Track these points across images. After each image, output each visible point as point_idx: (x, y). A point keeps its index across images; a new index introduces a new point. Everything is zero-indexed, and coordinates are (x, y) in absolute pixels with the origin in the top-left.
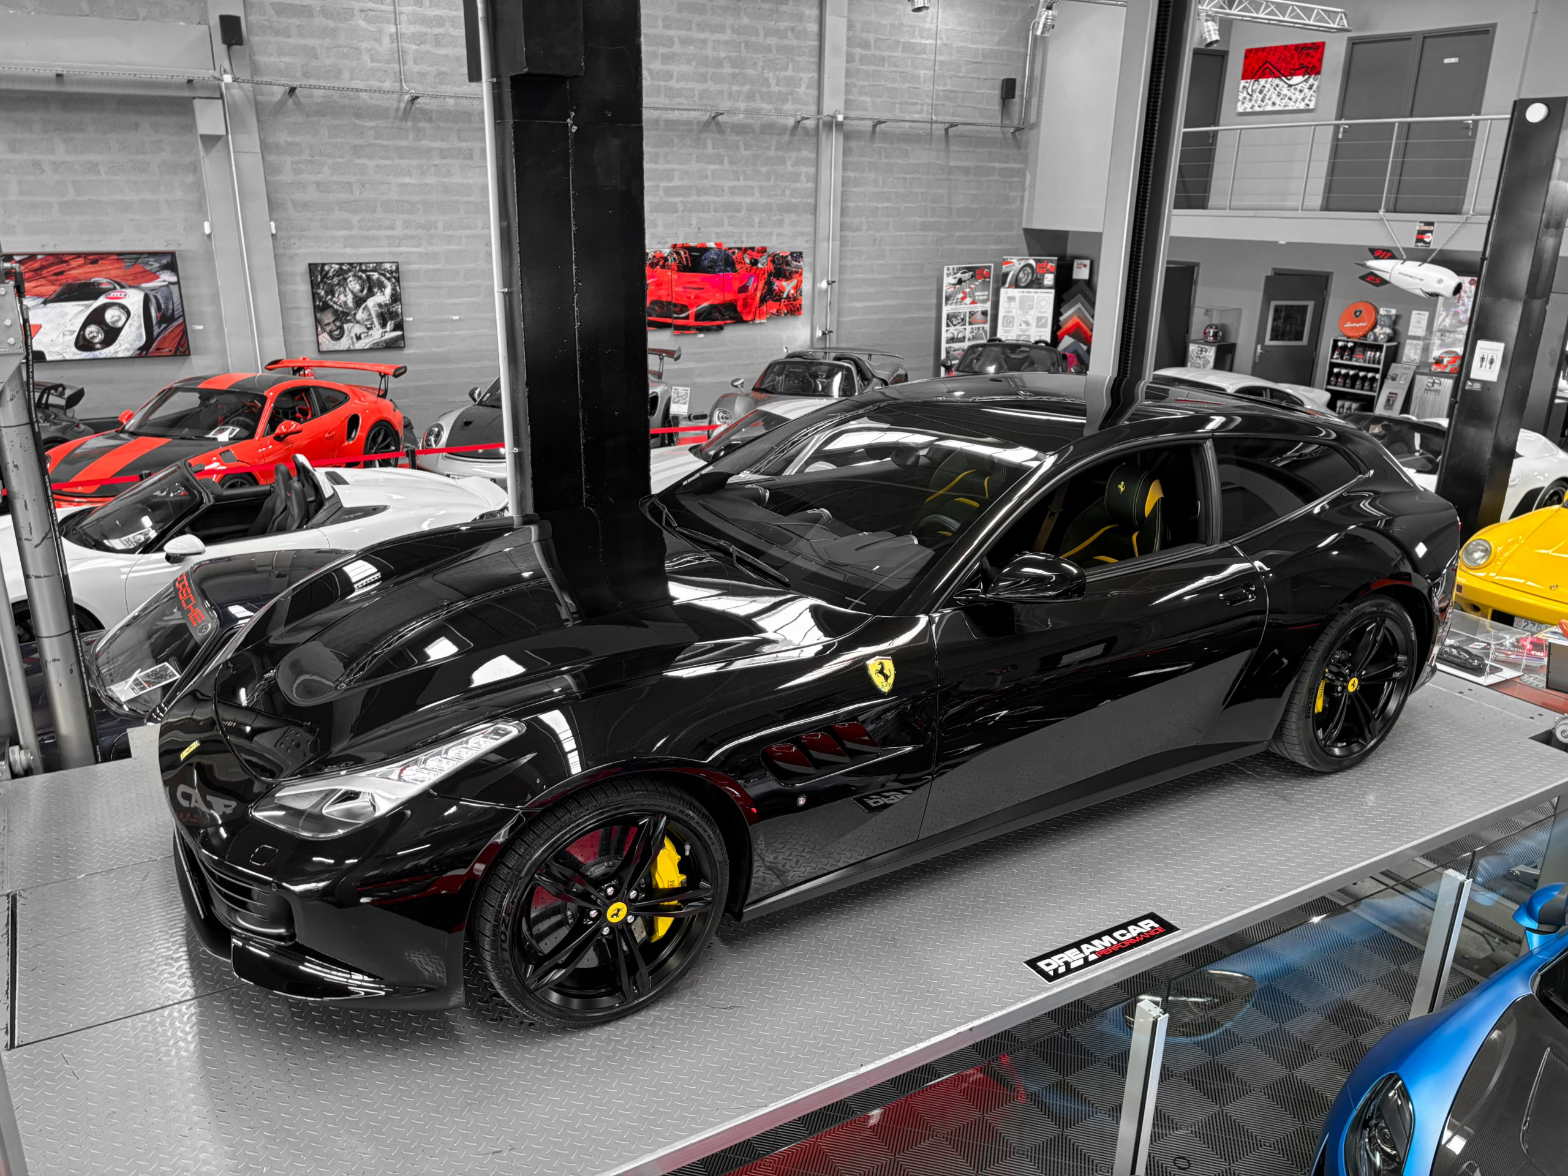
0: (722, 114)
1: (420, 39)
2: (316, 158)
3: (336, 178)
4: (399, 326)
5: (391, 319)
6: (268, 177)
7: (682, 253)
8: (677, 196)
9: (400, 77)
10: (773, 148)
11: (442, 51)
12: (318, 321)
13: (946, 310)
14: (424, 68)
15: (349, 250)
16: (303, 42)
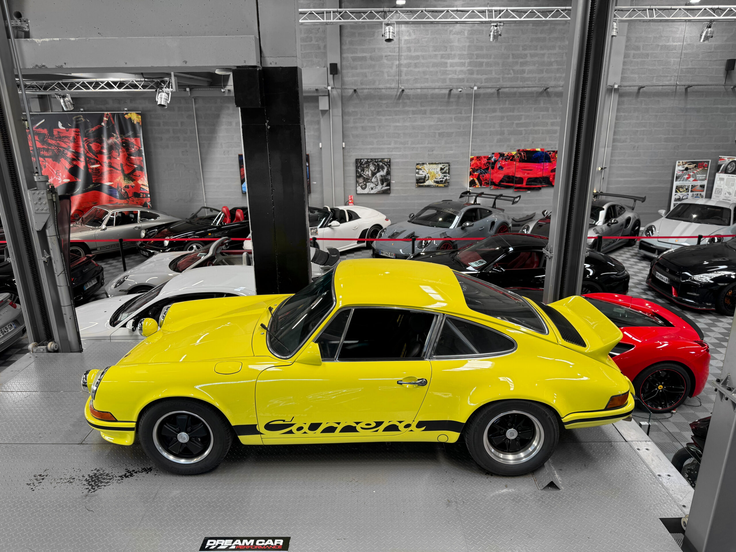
1: (408, 65)
2: (363, 117)
3: (369, 124)
4: (389, 185)
5: (386, 182)
6: (344, 125)
7: (522, 154)
8: (522, 127)
9: (399, 82)
11: (417, 70)
12: (357, 182)
13: (676, 184)
14: (409, 77)
15: (372, 154)
16: (362, 71)
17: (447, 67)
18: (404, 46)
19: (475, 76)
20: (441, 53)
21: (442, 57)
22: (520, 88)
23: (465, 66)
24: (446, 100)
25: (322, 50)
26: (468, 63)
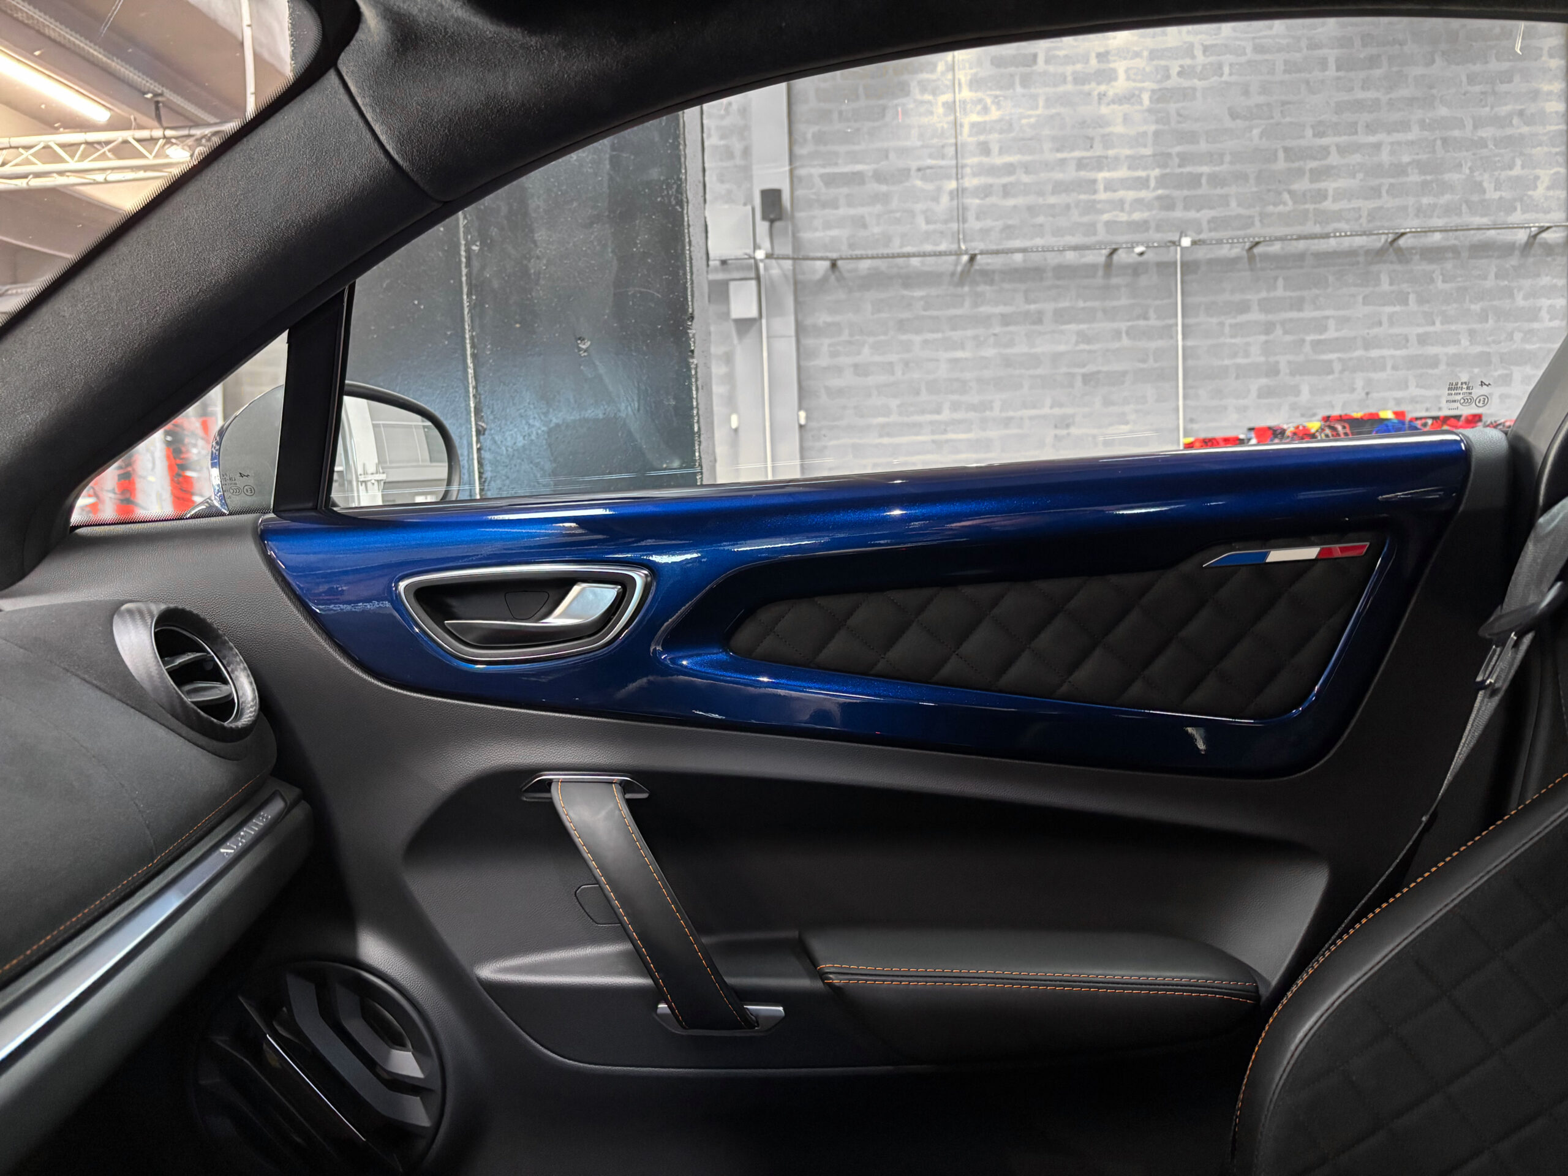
0: (1403, 234)
1: (985, 191)
2: (857, 337)
3: (877, 358)
6: (802, 363)
7: (1339, 428)
8: (1331, 352)
9: (957, 237)
10: (1492, 276)
11: (1011, 202)
14: (988, 223)
16: (852, 211)
17: (1095, 192)
18: (970, 139)
19: (1178, 214)
20: (1077, 154)
21: (1081, 165)
22: (1316, 241)
23: (1148, 187)
24: (1099, 280)
25: (739, 161)
26: (1156, 178)
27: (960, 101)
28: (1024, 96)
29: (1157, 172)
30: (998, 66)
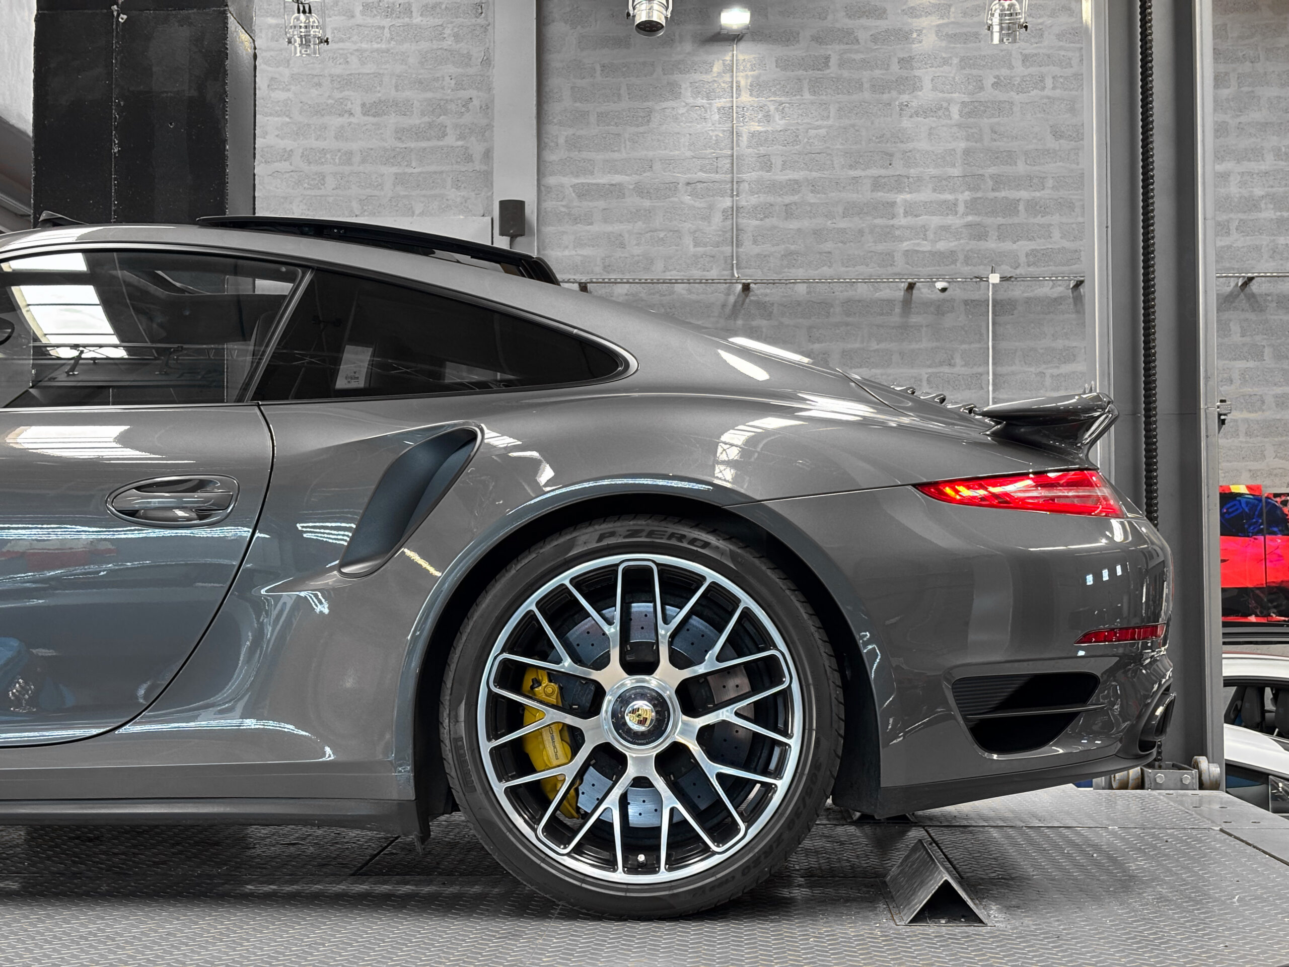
0: (1251, 279)
1: (765, 211)
9: (732, 262)
11: (794, 225)
14: (767, 248)
16: (609, 228)
17: (893, 216)
18: (750, 150)
19: (991, 244)
20: (874, 172)
21: (877, 184)
23: (956, 213)
24: (896, 318)
25: (478, 165)
26: (966, 202)
27: (737, 107)
28: (812, 103)
29: (967, 195)
30: (785, 69)
